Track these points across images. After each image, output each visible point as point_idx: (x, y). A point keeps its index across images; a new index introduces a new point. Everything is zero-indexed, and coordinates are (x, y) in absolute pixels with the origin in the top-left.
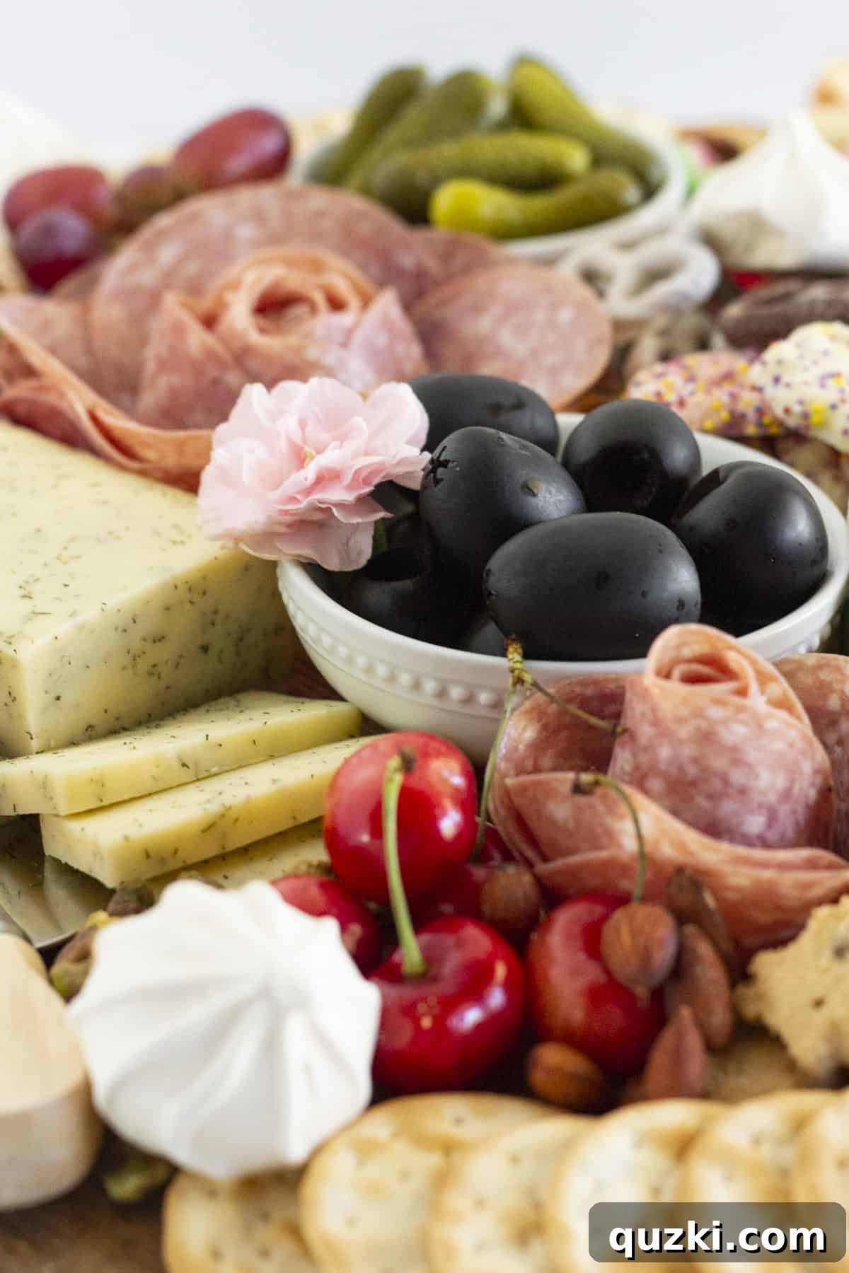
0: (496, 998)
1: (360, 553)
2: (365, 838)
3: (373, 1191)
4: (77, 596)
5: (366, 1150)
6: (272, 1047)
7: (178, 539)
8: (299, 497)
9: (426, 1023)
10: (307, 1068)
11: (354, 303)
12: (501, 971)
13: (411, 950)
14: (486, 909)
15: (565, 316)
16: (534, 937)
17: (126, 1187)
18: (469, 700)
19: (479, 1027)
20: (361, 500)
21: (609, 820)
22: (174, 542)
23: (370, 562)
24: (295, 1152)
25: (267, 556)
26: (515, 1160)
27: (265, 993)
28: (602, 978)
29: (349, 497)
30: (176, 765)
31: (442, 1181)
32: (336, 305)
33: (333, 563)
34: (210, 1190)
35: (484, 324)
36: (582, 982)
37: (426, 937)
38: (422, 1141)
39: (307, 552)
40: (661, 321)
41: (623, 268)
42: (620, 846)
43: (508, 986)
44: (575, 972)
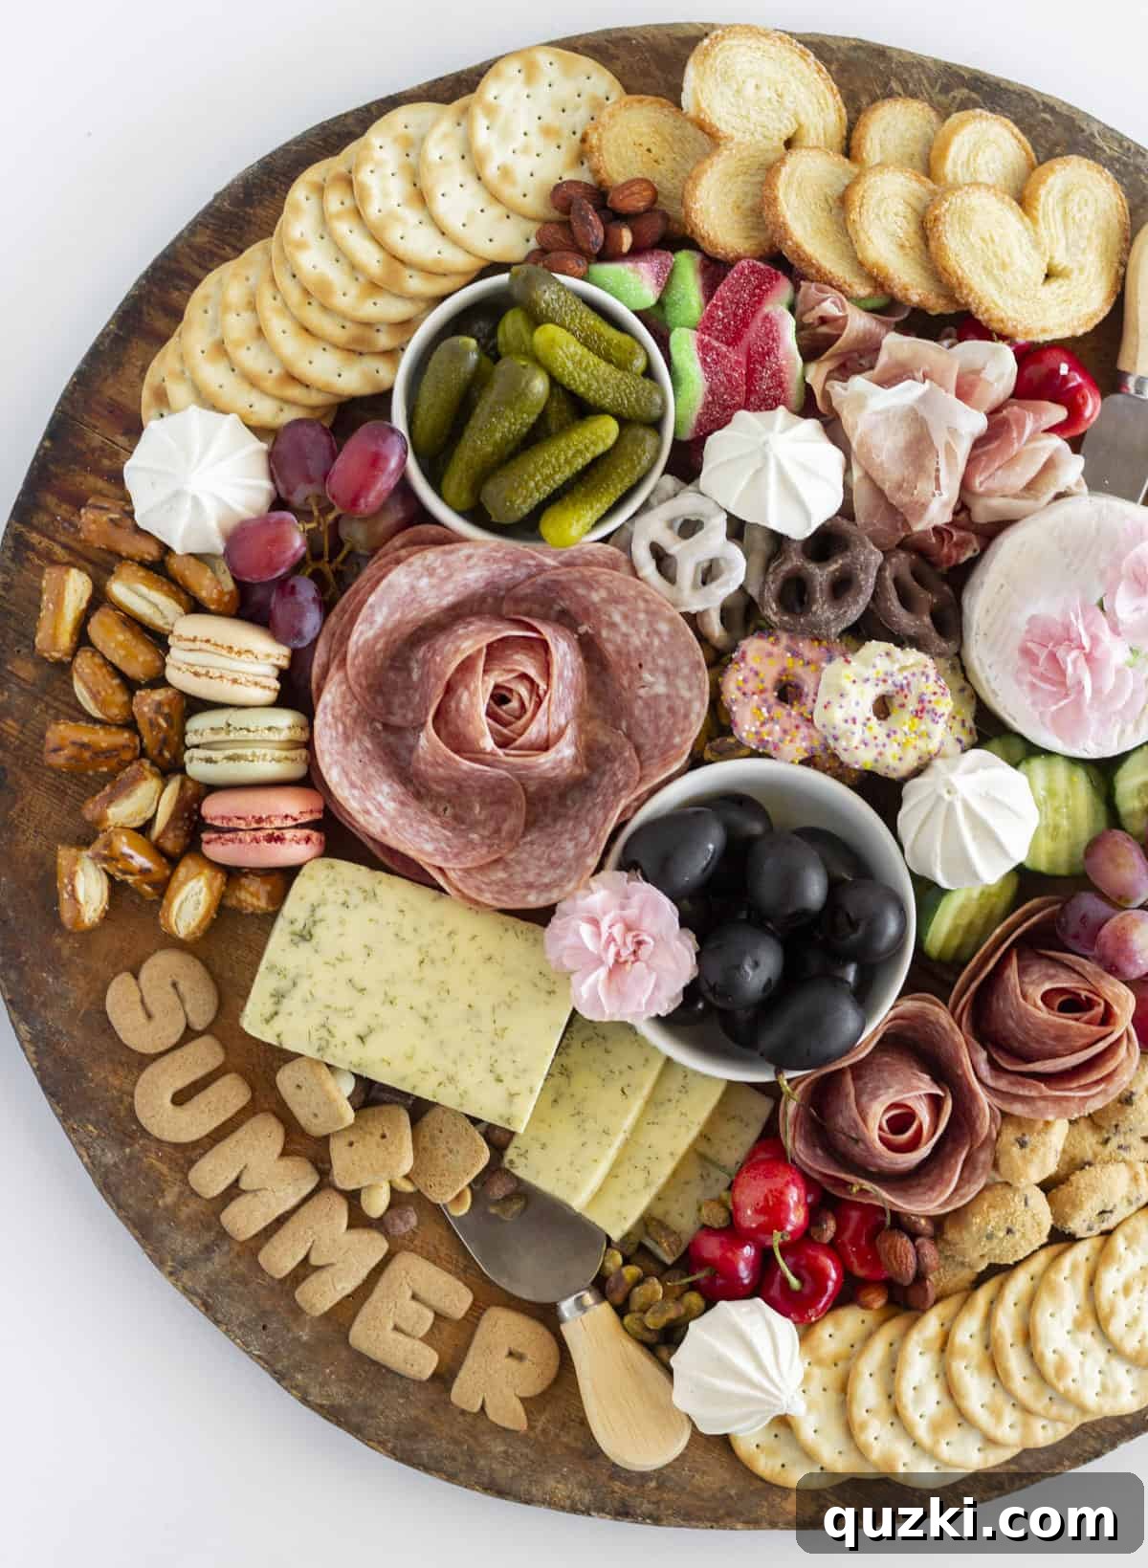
4: (525, 1070)
7: (550, 988)
22: (550, 993)
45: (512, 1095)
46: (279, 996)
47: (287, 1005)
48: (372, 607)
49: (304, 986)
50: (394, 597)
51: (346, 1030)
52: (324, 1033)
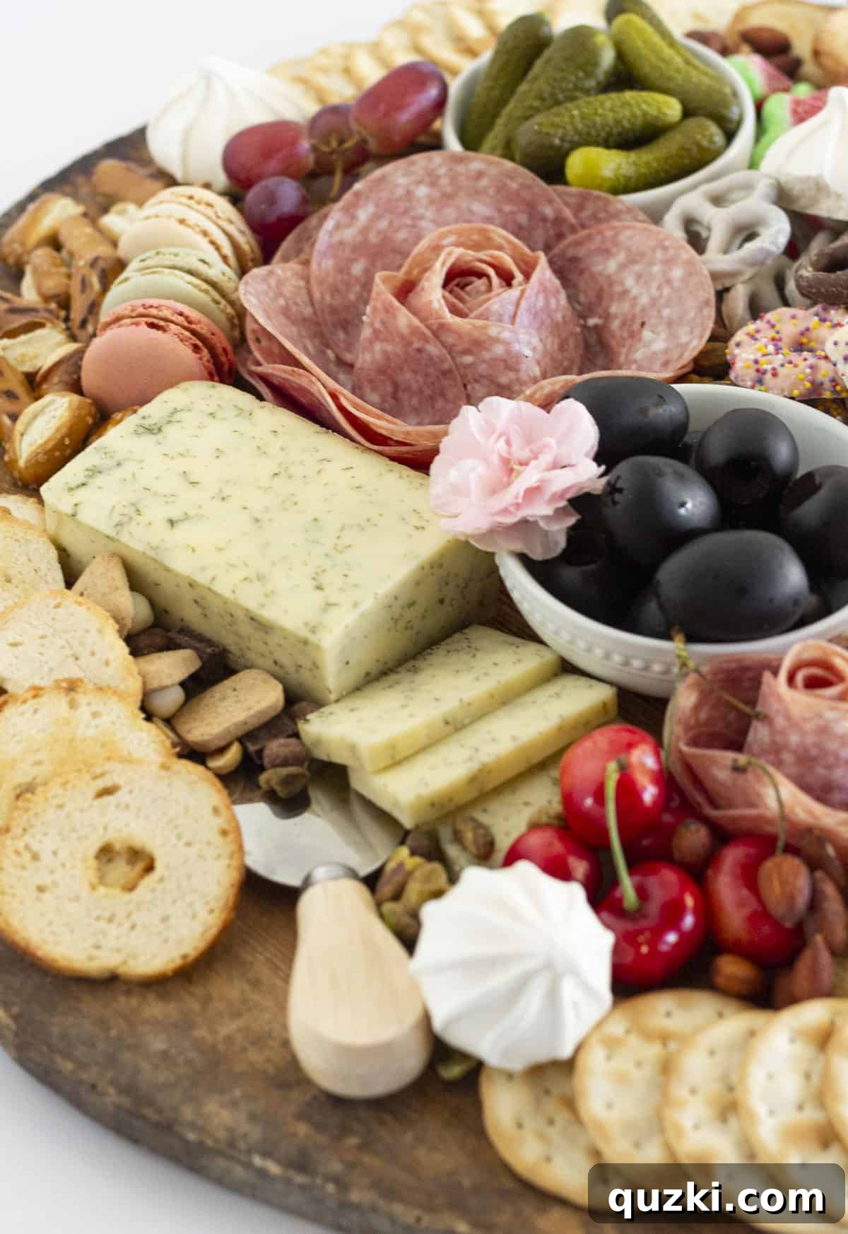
0: (689, 921)
1: (556, 543)
2: (589, 802)
3: (621, 1079)
4: (356, 586)
5: (612, 1045)
6: (553, 997)
7: (419, 524)
8: (512, 509)
9: (644, 949)
10: (575, 1005)
11: (519, 277)
12: (689, 901)
13: (627, 888)
14: (677, 855)
15: (677, 273)
16: (710, 872)
17: (453, 1072)
18: (646, 668)
19: (676, 946)
20: (557, 511)
21: (758, 787)
22: (417, 528)
23: (565, 552)
24: (566, 1052)
25: (490, 550)
26: (712, 1053)
27: (549, 966)
28: (760, 909)
29: (548, 511)
30: (442, 724)
31: (667, 1068)
32: (507, 279)
33: (537, 555)
34: (510, 1076)
35: (612, 266)
36: (746, 911)
37: (637, 878)
38: (648, 1035)
39: (519, 547)
40: (749, 273)
41: (717, 222)
42: (766, 807)
43: (696, 912)
44: (741, 904)
45: (329, 605)
46: (94, 472)
47: (100, 480)
48: (358, 195)
49: (129, 468)
50: (385, 195)
51: (157, 513)
52: (131, 511)
